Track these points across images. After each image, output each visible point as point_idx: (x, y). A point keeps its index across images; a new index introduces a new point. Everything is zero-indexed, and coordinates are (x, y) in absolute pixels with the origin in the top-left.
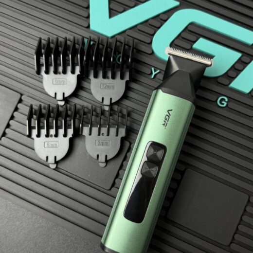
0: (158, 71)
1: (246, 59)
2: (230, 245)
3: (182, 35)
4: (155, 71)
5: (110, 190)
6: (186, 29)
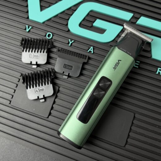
0: (73, 41)
2: (125, 146)
5: (48, 117)
6: (88, 15)
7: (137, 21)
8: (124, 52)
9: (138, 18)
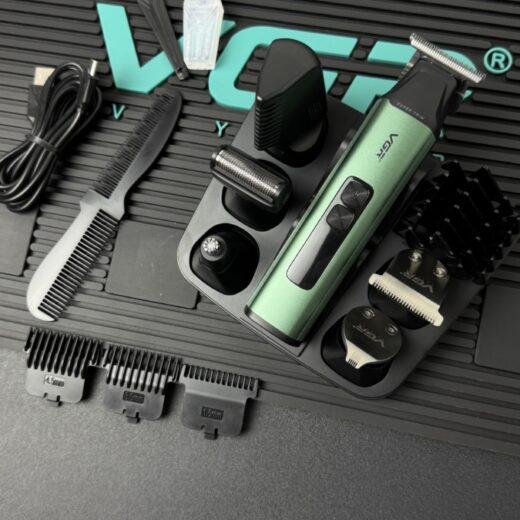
0: (226, 124)
1: (345, 78)
3: (249, 66)
4: (222, 124)
5: (195, 308)
6: (252, 57)
7: (367, 54)
8: (407, 112)
9: (370, 47)
